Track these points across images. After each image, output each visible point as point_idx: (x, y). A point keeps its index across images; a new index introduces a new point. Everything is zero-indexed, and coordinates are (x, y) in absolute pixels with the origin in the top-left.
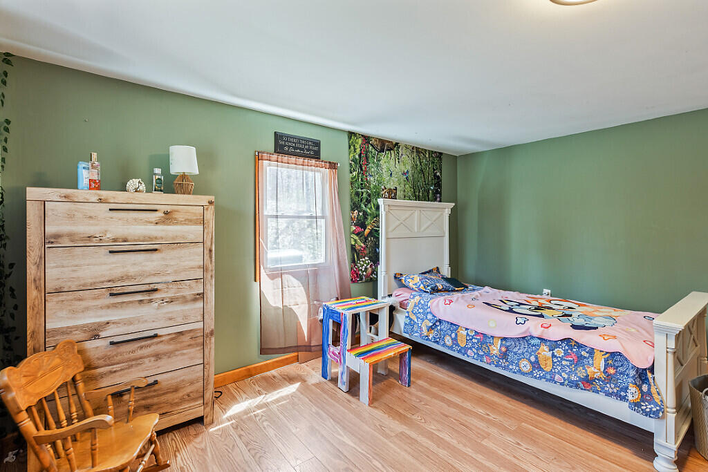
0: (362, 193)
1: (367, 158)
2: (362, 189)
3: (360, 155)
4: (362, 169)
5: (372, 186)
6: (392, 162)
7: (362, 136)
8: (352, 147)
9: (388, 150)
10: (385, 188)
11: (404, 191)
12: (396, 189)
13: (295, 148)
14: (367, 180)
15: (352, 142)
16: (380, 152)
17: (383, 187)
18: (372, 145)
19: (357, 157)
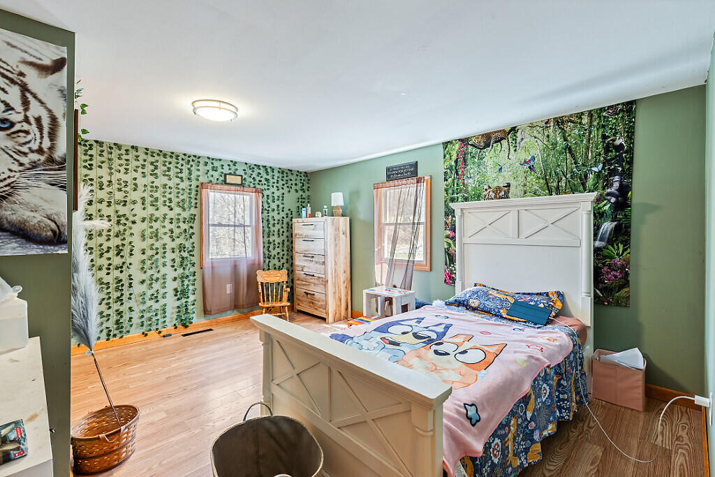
0: (458, 198)
1: (465, 160)
2: (457, 194)
3: (456, 162)
4: (457, 174)
5: (470, 189)
6: (504, 154)
7: (459, 140)
8: (448, 156)
9: (496, 142)
10: (490, 188)
11: (525, 185)
12: (509, 185)
13: (397, 174)
14: (463, 183)
15: (448, 151)
16: (484, 148)
17: (486, 187)
18: (472, 145)
19: (453, 163)
